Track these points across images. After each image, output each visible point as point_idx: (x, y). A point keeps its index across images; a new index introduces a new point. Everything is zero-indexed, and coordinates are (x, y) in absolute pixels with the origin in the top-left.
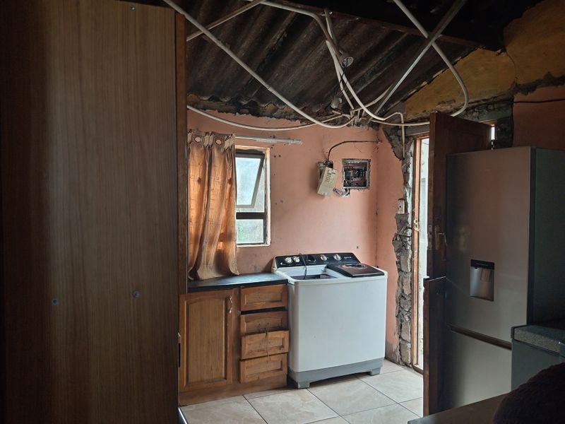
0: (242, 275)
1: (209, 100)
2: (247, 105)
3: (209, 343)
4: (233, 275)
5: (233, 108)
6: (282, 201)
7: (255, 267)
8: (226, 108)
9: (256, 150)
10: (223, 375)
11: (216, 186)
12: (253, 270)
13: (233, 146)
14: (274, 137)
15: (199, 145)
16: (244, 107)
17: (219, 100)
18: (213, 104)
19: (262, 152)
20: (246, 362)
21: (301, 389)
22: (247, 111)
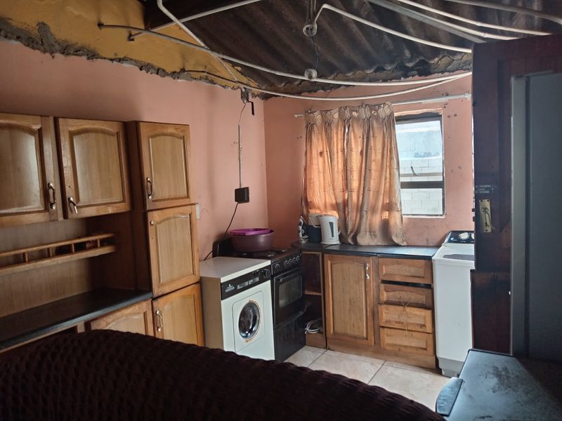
0: (409, 246)
1: (375, 71)
2: (416, 66)
3: (350, 302)
4: (397, 246)
5: (399, 73)
6: (460, 168)
7: (427, 240)
8: (393, 75)
9: (431, 113)
10: (365, 335)
11: (376, 156)
12: (424, 243)
13: (392, 114)
14: (447, 95)
15: (358, 119)
16: (412, 69)
17: (384, 70)
18: (379, 74)
19: (437, 113)
20: (386, 329)
21: (444, 376)
22: (416, 72)
